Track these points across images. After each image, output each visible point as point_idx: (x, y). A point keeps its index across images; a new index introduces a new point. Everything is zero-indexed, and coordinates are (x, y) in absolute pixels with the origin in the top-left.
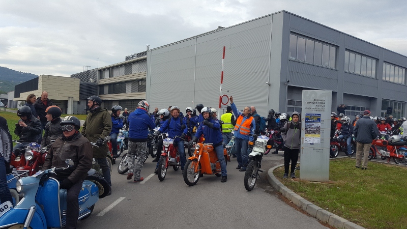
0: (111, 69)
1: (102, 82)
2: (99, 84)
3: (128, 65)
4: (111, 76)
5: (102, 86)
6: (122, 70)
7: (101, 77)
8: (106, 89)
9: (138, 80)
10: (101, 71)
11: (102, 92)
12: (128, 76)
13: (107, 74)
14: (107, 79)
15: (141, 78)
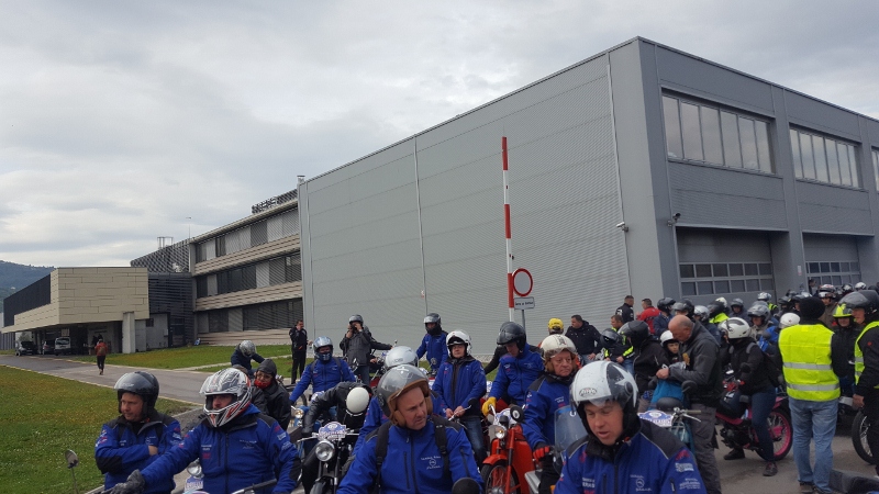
0: (220, 237)
1: (201, 269)
2: (193, 274)
3: (256, 224)
4: (220, 252)
5: (202, 278)
6: (246, 236)
7: (199, 258)
8: (212, 284)
9: (284, 256)
10: (198, 245)
11: (203, 293)
12: (259, 247)
13: (210, 249)
14: (211, 262)
15: (287, 249)
